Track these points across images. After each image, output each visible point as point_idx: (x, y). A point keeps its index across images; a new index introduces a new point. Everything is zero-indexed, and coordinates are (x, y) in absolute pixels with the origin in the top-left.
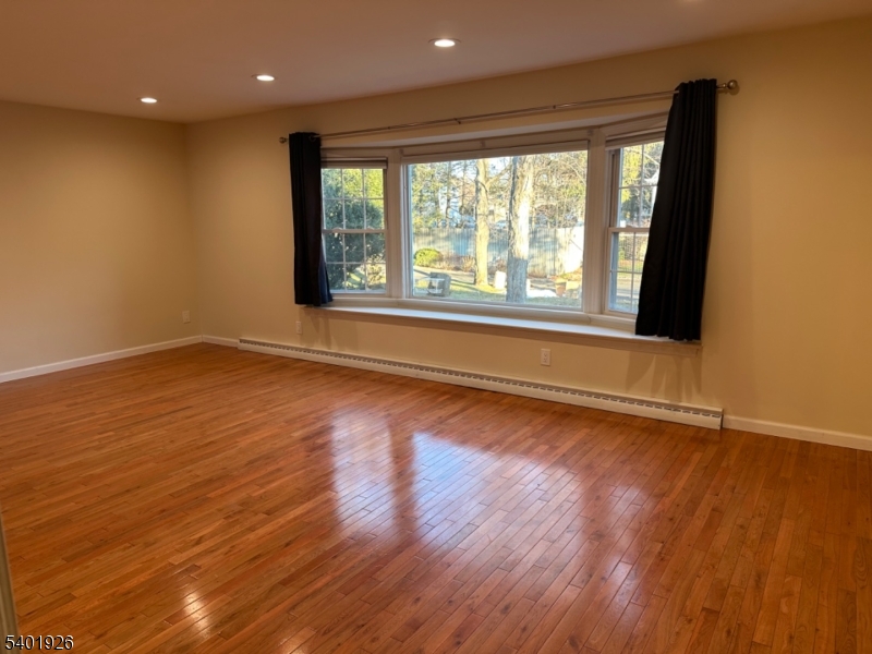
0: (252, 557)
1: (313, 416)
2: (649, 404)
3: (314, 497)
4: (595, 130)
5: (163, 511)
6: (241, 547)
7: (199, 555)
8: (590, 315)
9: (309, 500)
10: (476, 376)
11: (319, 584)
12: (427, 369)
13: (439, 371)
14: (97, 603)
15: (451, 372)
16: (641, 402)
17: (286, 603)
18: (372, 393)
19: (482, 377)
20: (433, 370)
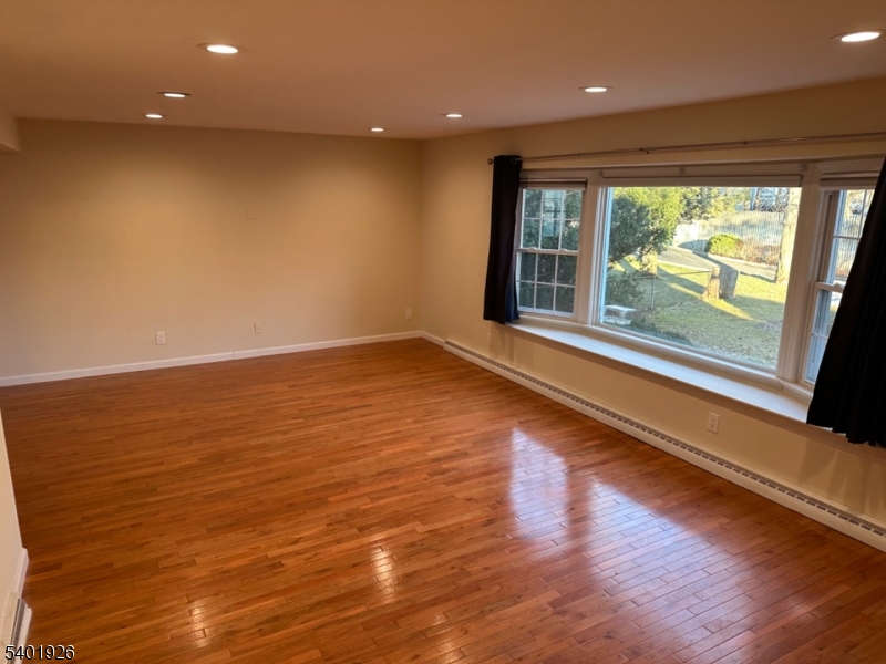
0: (323, 568)
1: (457, 436)
2: (822, 506)
3: (404, 524)
4: (810, 165)
5: (291, 505)
6: (321, 556)
7: (290, 555)
8: (781, 381)
9: (398, 526)
10: (638, 426)
11: (352, 613)
12: (593, 406)
13: (603, 411)
14: (204, 574)
15: (614, 416)
16: (812, 502)
17: (319, 621)
18: (527, 421)
19: (644, 429)
20: (598, 408)
